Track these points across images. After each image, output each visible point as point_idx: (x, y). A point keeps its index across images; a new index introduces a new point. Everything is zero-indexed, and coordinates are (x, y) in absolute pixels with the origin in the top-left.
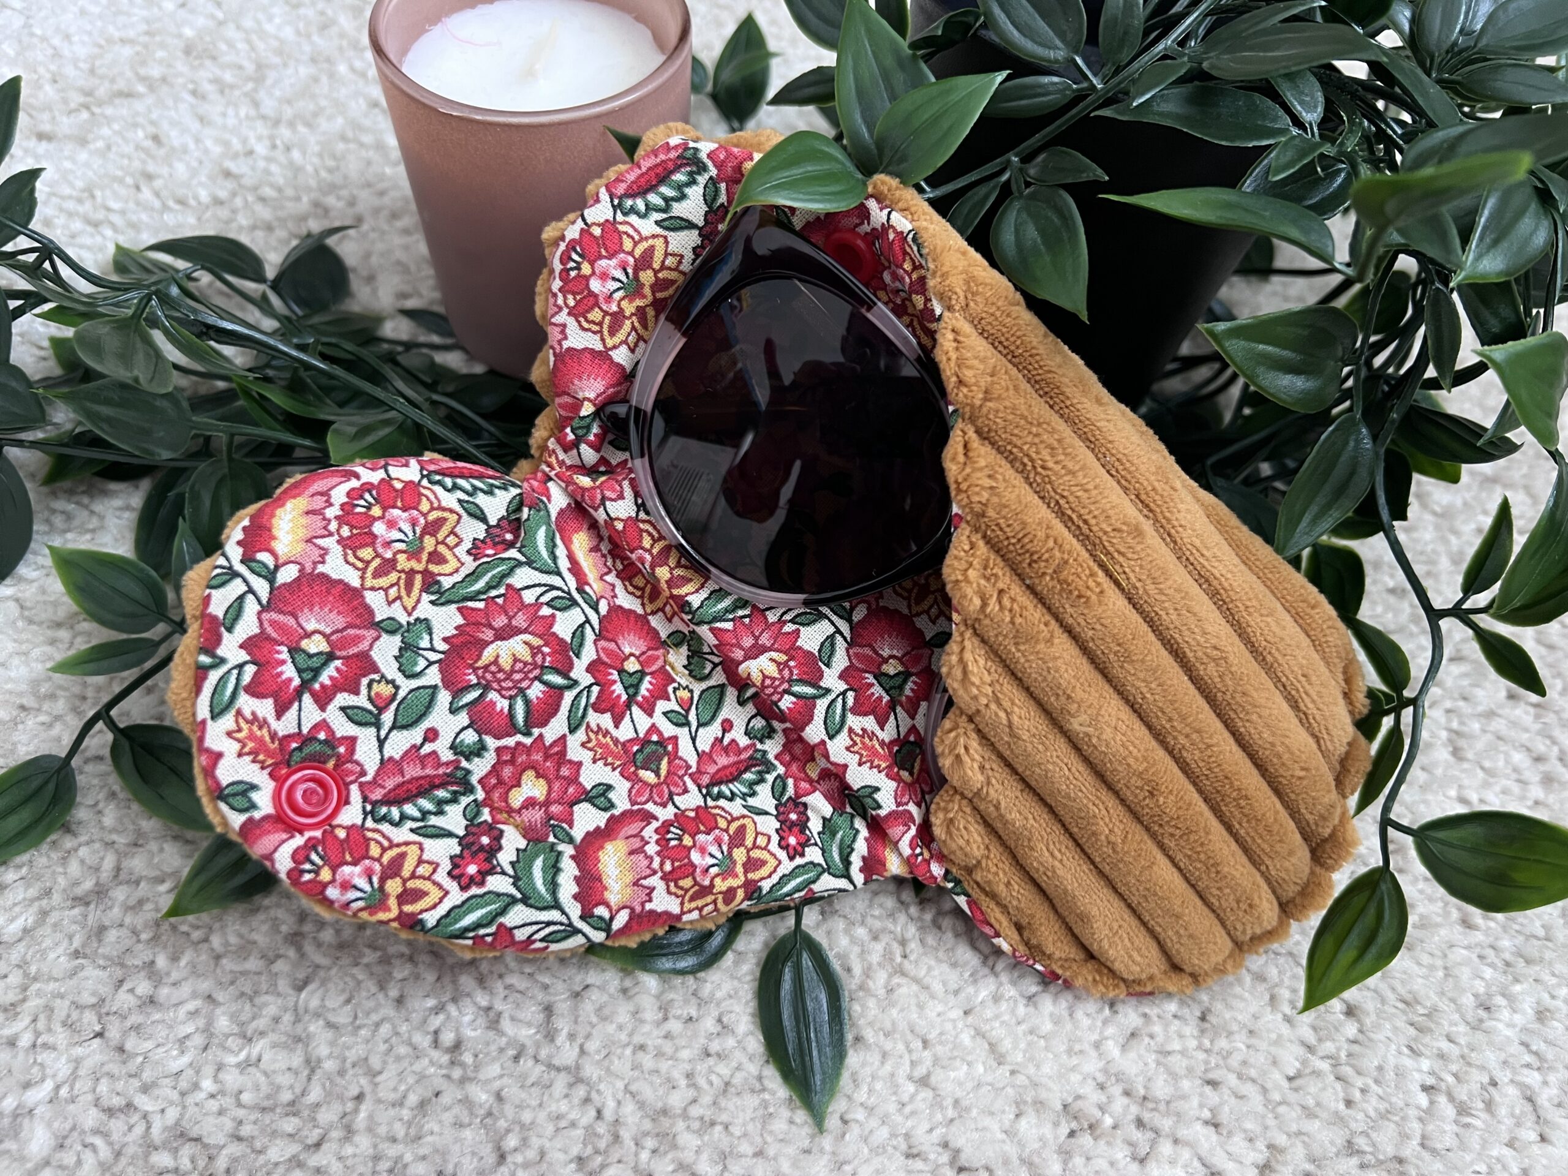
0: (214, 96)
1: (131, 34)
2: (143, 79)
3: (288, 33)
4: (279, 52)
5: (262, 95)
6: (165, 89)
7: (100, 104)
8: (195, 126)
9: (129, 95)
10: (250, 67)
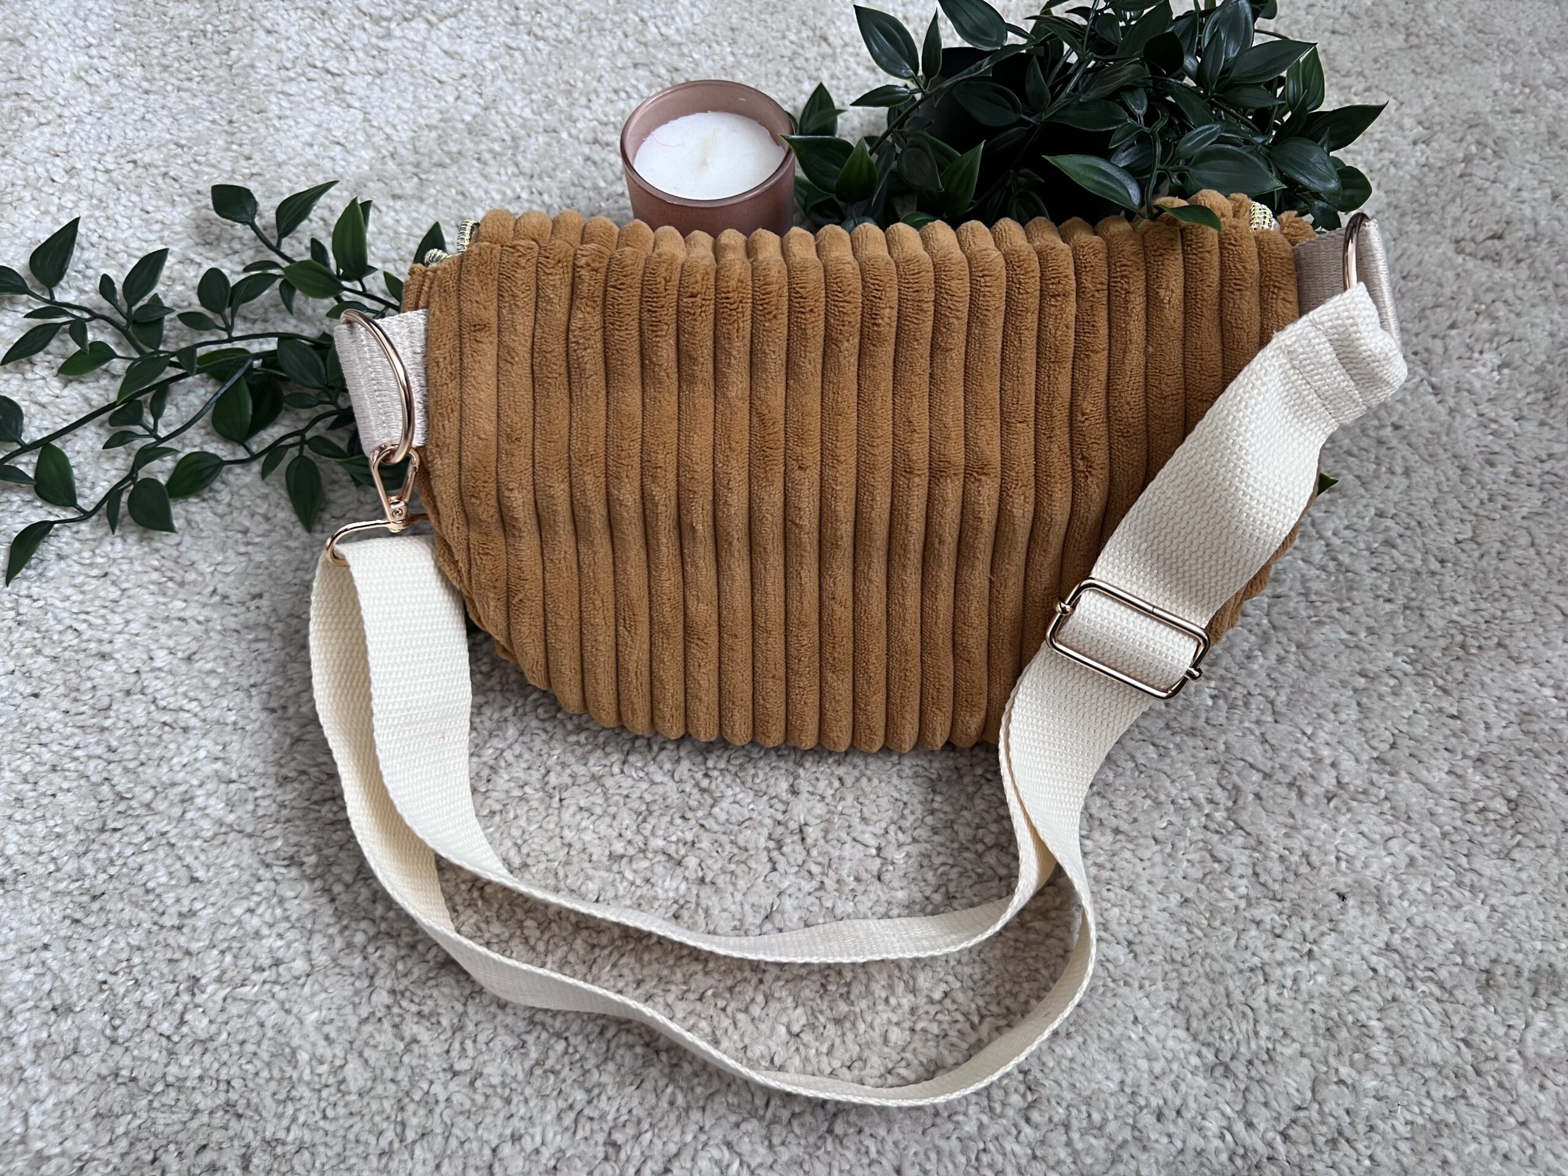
0: (491, 162)
1: (434, 122)
2: (448, 153)
3: (527, 113)
4: (523, 126)
5: (519, 158)
6: (463, 161)
7: (427, 172)
8: (484, 183)
9: (440, 165)
10: (507, 138)
